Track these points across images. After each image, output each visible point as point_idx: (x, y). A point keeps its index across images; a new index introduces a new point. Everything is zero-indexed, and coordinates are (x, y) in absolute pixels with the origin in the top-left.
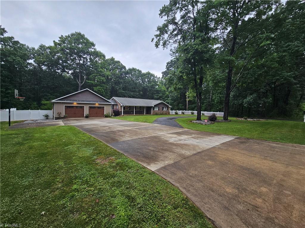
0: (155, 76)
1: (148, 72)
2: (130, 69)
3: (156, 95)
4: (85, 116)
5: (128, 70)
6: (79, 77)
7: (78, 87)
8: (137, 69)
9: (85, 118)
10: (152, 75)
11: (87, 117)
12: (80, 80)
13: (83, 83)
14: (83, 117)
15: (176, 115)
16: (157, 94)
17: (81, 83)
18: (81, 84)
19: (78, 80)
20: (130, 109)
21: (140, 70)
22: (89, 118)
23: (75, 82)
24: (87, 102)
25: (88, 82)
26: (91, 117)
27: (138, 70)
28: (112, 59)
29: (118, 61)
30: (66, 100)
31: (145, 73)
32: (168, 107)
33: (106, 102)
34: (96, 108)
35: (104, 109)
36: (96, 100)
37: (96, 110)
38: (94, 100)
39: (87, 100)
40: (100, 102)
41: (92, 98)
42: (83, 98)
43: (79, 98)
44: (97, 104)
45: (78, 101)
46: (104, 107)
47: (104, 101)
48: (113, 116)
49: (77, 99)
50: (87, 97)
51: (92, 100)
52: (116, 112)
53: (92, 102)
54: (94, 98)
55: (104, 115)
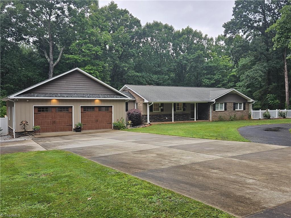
0: (203, 36)
1: (188, 27)
2: (148, 26)
3: (208, 79)
4: (73, 128)
5: (145, 28)
6: (49, 48)
7: (48, 68)
8: (164, 24)
9: (75, 132)
10: (197, 35)
11: (78, 129)
12: (51, 55)
13: (58, 60)
14: (71, 130)
15: (265, 120)
16: (209, 76)
17: (55, 60)
18: (54, 63)
19: (49, 56)
20: (162, 110)
21: (170, 25)
22: (83, 132)
23: (42, 60)
24: (78, 97)
25: (68, 59)
26: (86, 130)
27: (166, 26)
28: (113, 6)
29: (124, 9)
30: (36, 95)
31: (181, 31)
32: (245, 102)
33: (115, 97)
34: (95, 109)
35: (112, 112)
36: (95, 93)
37: (96, 115)
38: (90, 93)
39: (76, 93)
40: (103, 97)
41: (87, 89)
42: (69, 88)
43: (62, 88)
44: (97, 101)
45: (59, 96)
46: (112, 106)
47: (111, 94)
48: (130, 125)
49: (58, 92)
50: (77, 86)
51: (87, 93)
52: (135, 117)
53: (87, 96)
54: (90, 89)
55: (113, 125)
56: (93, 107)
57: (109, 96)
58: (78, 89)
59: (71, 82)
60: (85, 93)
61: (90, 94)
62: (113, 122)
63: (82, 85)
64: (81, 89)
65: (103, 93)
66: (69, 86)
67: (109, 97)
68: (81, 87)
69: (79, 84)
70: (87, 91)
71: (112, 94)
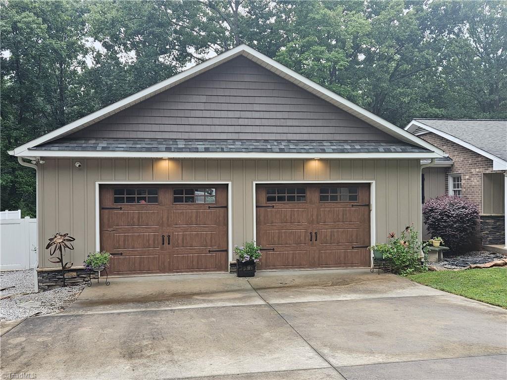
4: (231, 260)
9: (235, 278)
14: (221, 266)
24: (248, 151)
33: (381, 149)
34: (308, 194)
35: (368, 205)
36: (306, 137)
37: (312, 216)
38: (290, 137)
39: (242, 137)
40: (334, 151)
41: (278, 122)
42: (216, 121)
43: (191, 121)
44: (314, 165)
45: (180, 146)
46: (369, 185)
47: (366, 138)
48: (439, 256)
49: (179, 136)
50: (243, 114)
51: (278, 137)
52: (455, 223)
53: (276, 148)
54: (290, 123)
55: (372, 255)
56: (302, 189)
57: (358, 147)
58: (246, 122)
59: (222, 100)
60: (273, 137)
61: (289, 141)
62: (373, 243)
63: (263, 108)
64: (258, 122)
65: (338, 137)
66: (218, 114)
67: (359, 151)
68: (257, 115)
69: (249, 107)
70: (280, 130)
71: (368, 141)
